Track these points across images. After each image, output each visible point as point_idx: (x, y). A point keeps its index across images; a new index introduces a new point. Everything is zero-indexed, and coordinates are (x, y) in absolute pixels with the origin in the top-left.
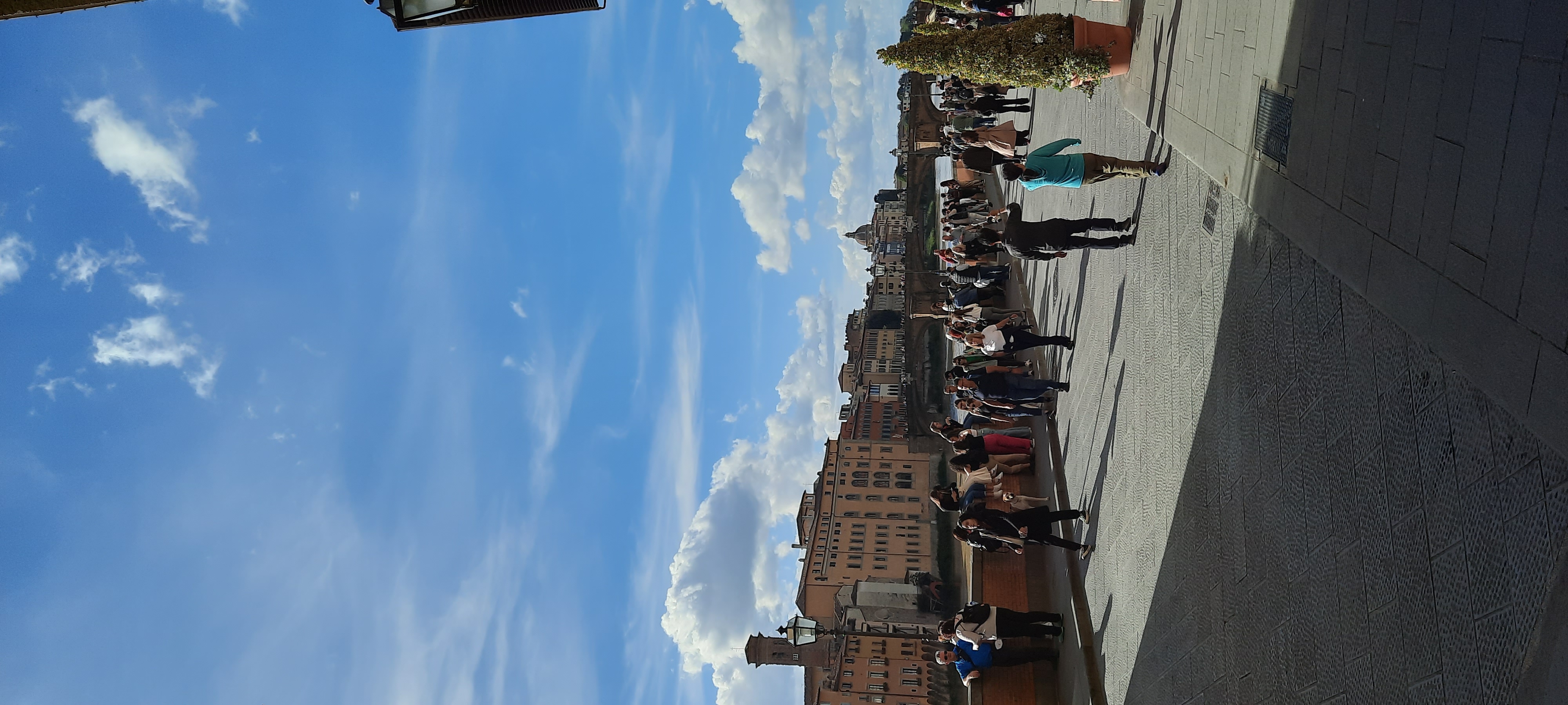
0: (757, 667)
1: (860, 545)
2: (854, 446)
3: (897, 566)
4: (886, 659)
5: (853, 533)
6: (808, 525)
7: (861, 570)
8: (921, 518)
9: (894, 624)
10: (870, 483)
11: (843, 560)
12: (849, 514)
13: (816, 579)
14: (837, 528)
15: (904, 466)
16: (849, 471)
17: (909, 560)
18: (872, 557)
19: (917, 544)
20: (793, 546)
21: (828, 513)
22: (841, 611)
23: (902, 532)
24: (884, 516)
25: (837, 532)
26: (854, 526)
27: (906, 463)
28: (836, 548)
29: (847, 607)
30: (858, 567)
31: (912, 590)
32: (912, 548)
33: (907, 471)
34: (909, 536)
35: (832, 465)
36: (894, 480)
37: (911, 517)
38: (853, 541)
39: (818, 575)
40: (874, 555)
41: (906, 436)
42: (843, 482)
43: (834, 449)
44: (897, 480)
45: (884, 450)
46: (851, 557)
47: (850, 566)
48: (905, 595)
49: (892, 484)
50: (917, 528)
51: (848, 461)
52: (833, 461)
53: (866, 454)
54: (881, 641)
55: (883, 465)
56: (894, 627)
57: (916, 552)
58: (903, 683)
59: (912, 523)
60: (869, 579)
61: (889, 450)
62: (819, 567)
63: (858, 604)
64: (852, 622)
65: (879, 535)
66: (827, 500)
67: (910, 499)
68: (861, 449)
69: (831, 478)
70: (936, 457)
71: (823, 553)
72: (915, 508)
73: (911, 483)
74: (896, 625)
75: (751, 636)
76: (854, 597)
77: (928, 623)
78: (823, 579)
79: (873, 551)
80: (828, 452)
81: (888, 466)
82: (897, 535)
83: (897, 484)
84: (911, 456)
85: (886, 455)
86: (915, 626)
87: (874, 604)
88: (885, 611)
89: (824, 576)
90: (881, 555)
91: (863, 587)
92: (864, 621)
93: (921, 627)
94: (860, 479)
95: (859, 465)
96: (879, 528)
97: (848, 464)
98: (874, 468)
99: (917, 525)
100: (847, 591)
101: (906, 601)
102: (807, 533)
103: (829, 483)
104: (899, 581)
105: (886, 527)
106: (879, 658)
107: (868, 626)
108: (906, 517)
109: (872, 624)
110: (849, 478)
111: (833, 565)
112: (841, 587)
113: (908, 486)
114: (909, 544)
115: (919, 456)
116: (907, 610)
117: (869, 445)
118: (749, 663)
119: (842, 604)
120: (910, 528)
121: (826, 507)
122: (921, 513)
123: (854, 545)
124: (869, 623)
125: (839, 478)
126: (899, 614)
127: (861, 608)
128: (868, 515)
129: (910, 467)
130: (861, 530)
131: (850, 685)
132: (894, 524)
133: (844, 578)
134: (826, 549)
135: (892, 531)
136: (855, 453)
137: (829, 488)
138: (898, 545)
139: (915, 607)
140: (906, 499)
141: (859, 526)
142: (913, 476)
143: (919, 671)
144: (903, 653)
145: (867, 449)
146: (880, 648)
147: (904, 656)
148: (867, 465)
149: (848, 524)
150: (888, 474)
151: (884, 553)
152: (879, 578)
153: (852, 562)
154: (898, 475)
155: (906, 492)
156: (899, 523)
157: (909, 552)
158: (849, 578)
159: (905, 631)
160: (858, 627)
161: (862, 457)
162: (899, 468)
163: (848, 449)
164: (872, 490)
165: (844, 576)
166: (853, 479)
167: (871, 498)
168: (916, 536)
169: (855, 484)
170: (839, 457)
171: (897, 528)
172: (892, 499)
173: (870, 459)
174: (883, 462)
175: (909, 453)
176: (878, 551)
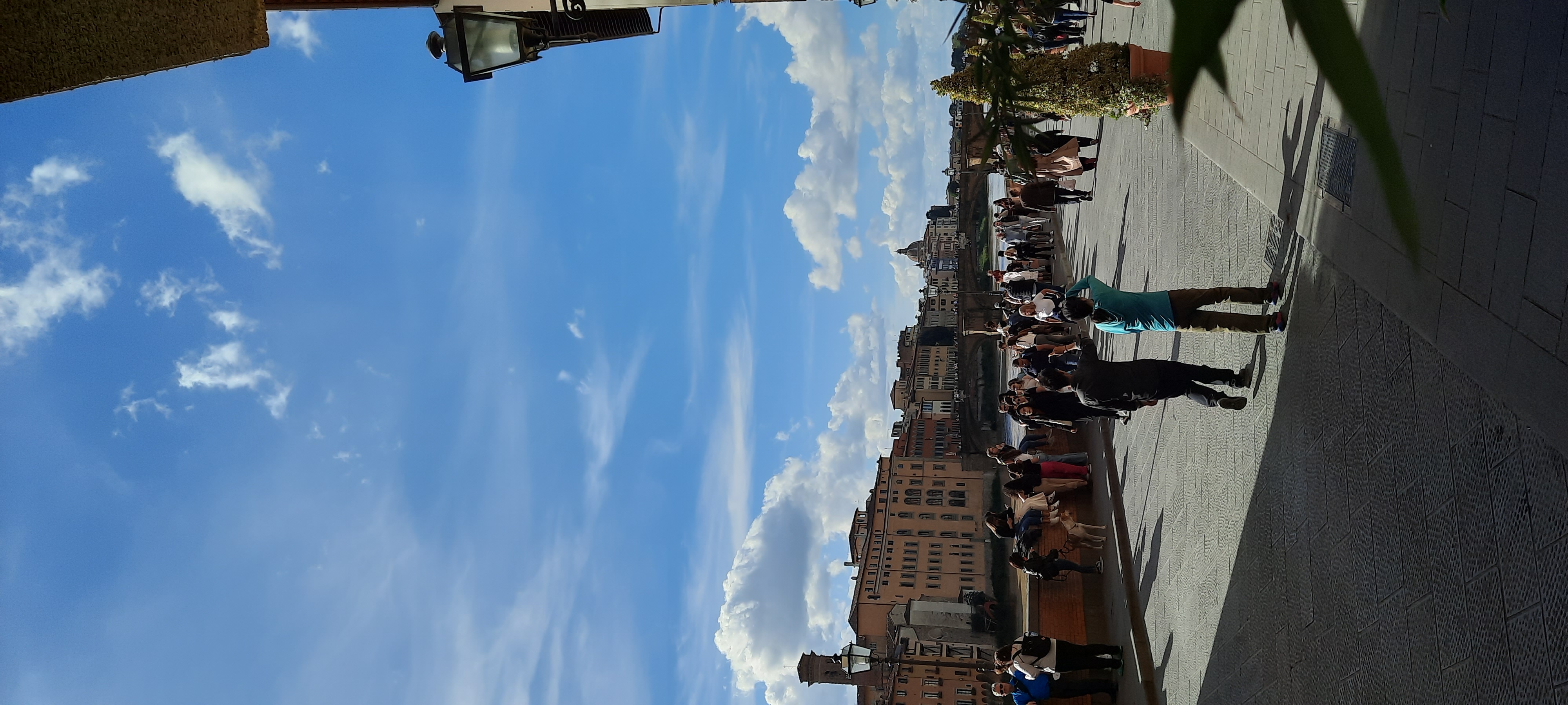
0: (809, 685)
1: (913, 563)
2: (907, 463)
3: (951, 585)
4: (940, 679)
5: (906, 552)
6: (860, 543)
7: (914, 589)
8: (975, 537)
9: (948, 644)
10: (923, 501)
11: (895, 578)
12: (902, 533)
13: (869, 597)
14: (890, 547)
15: (958, 484)
16: (902, 489)
17: (963, 579)
18: (925, 576)
19: (971, 563)
20: (846, 564)
21: (880, 531)
22: (894, 630)
23: (956, 550)
24: (937, 534)
25: (890, 551)
26: (907, 544)
27: (960, 481)
28: (888, 566)
29: (900, 626)
30: (912, 585)
31: (966, 609)
32: (966, 567)
33: (960, 489)
34: (963, 554)
35: (885, 482)
36: (947, 498)
37: (964, 535)
38: (906, 559)
39: (871, 593)
40: (927, 573)
41: (959, 453)
42: (895, 500)
43: (886, 466)
44: (950, 498)
45: (936, 468)
46: (903, 576)
47: (903, 585)
48: (958, 614)
49: (945, 502)
50: (971, 547)
51: (901, 478)
52: (886, 479)
53: (919, 472)
55: (936, 484)
56: (948, 647)
57: (970, 570)
58: (957, 704)
59: (966, 542)
60: (923, 598)
61: (943, 468)
62: (871, 586)
63: (911, 623)
64: (905, 641)
65: (932, 553)
66: (879, 518)
67: (965, 518)
68: (913, 467)
69: (884, 496)
70: (990, 475)
71: (876, 571)
72: (969, 526)
73: (964, 501)
74: (950, 644)
75: (803, 654)
76: (907, 616)
77: (982, 643)
78: (875, 598)
79: (926, 569)
80: (881, 470)
81: (941, 483)
82: (950, 554)
83: (950, 502)
84: (965, 474)
85: (939, 473)
86: (969, 646)
87: (926, 624)
88: (939, 630)
89: (876, 595)
90: (934, 573)
91: (916, 606)
92: (917, 641)
93: (975, 646)
94: (912, 497)
95: (912, 482)
96: (932, 546)
97: (900, 482)
98: (928, 486)
99: (970, 544)
100: (900, 609)
101: (959, 621)
102: (860, 551)
103: (881, 501)
104: (952, 600)
105: (939, 546)
106: (932, 677)
107: (922, 645)
108: (959, 535)
109: (925, 643)
110: (902, 496)
111: (885, 583)
112: (894, 605)
113: (962, 504)
114: (963, 563)
115: (973, 474)
116: (961, 630)
117: (921, 463)
118: (801, 681)
119: (895, 623)
120: (963, 546)
121: (878, 525)
122: (975, 532)
123: (907, 563)
124: (922, 642)
125: (891, 496)
126: (953, 633)
127: (915, 627)
128: (920, 533)
129: (963, 485)
130: (914, 548)
132: (947, 542)
133: (896, 596)
134: (878, 567)
135: (946, 549)
136: (907, 471)
137: (881, 507)
138: (951, 564)
139: (969, 627)
140: (960, 518)
141: (912, 544)
142: (966, 494)
143: (974, 692)
144: (957, 673)
145: (920, 467)
147: (957, 677)
148: (920, 482)
149: (900, 543)
150: (941, 492)
151: (937, 571)
152: (932, 597)
153: (905, 580)
154: (951, 493)
155: (960, 511)
156: (952, 541)
157: (962, 570)
158: (902, 597)
159: (959, 651)
160: (911, 646)
161: (914, 474)
162: (951, 486)
163: (901, 466)
164: (925, 508)
165: (897, 595)
166: (907, 497)
167: (924, 516)
168: (970, 555)
169: (907, 502)
170: (892, 475)
171: (951, 546)
172: (945, 517)
173: (923, 477)
174: (936, 479)
175: (962, 470)
176: (931, 569)
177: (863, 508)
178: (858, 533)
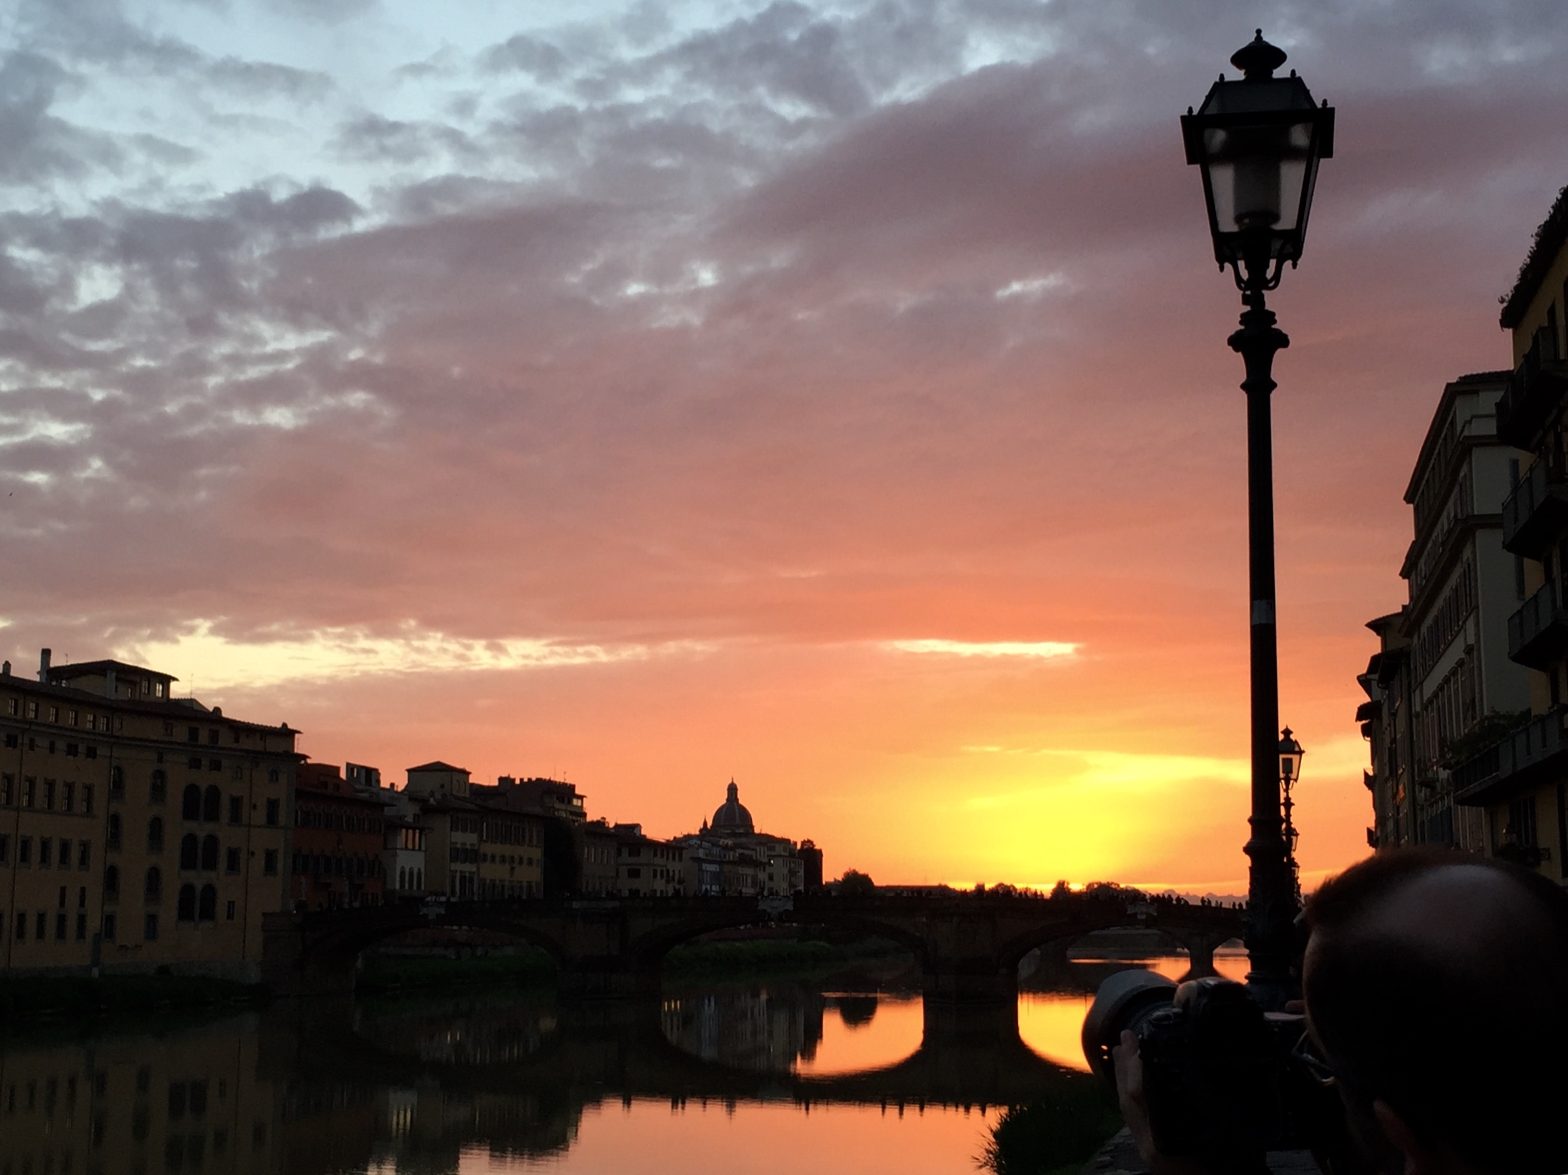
1: (40, 801)
2: (282, 792)
5: (70, 787)
6: (95, 685)
8: (104, 945)
10: (192, 826)
11: (3, 762)
12: (117, 780)
14: (84, 751)
15: (231, 904)
16: (221, 778)
19: (40, 935)
20: (47, 653)
21: (122, 728)
23: (72, 899)
24: (113, 859)
25: (73, 750)
26: (89, 789)
27: (238, 907)
32: (31, 925)
33: (221, 909)
34: (62, 919)
35: (237, 741)
37: (109, 920)
38: (51, 785)
40: (13, 835)
41: (303, 906)
42: (195, 764)
43: (274, 746)
44: (199, 886)
45: (270, 856)
46: (8, 780)
49: (190, 876)
50: (80, 935)
51: (246, 775)
53: (260, 816)
55: (233, 855)
57: (21, 934)
59: (94, 924)
61: (270, 870)
65: (66, 847)
66: (153, 730)
67: (152, 919)
68: (273, 805)
69: (204, 737)
70: (252, 976)
71: (20, 715)
72: (130, 930)
73: (193, 918)
79: (24, 831)
80: (265, 733)
81: (233, 864)
82: (63, 889)
83: (190, 887)
84: (255, 920)
85: (259, 862)
90: (14, 851)
94: (203, 802)
95: (236, 802)
97: (237, 775)
98: (227, 837)
99: (89, 938)
102: (76, 685)
103: (194, 734)
105: (84, 860)
108: (109, 909)
110: (204, 779)
113: (184, 913)
114: (41, 917)
115: (255, 940)
117: (282, 819)
120: (82, 919)
122: (117, 945)
123: (41, 789)
125: (205, 755)
128: (115, 821)
129: (230, 916)
130: (80, 806)
132: (93, 881)
134: (30, 723)
135: (74, 879)
136: (263, 794)
137: (181, 733)
138: (39, 891)
140: (152, 910)
141: (89, 800)
142: (208, 924)
145: (272, 819)
148: (235, 818)
149: (94, 774)
150: (211, 865)
151: (19, 857)
154: (210, 890)
155: (168, 909)
156: (95, 893)
157: (22, 917)
161: (255, 807)
162: (227, 891)
163: (274, 776)
164: (175, 831)
166: (203, 788)
167: (156, 828)
168: (61, 933)
169: (191, 791)
170: (255, 757)
171: (83, 890)
172: (154, 876)
173: (249, 826)
174: (243, 856)
175: (264, 914)
176: (26, 845)
178: (117, 679)
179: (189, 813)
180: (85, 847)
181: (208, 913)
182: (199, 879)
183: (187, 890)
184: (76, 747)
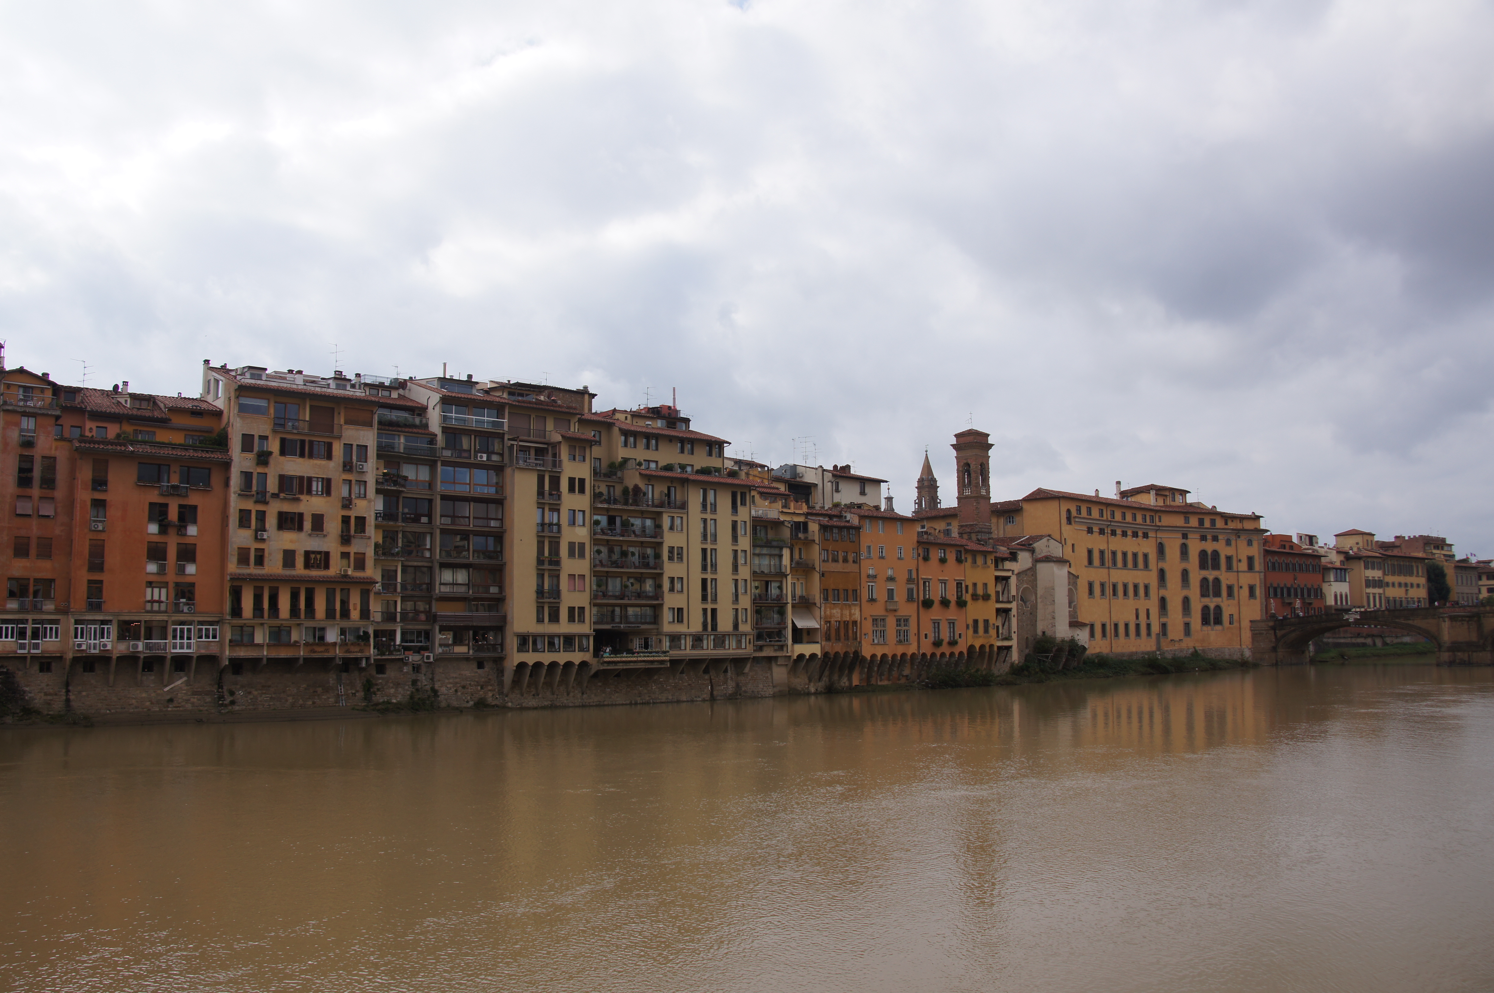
0: (953, 444)
1: (1120, 563)
2: (1255, 550)
3: (1094, 611)
5: (1135, 555)
6: (1144, 499)
7: (1086, 566)
8: (1162, 639)
9: (1015, 609)
10: (1205, 573)
11: (1098, 543)
12: (1161, 549)
13: (1069, 511)
14: (1141, 535)
15: (1231, 616)
16: (1219, 546)
17: (1104, 626)
18: (1105, 579)
19: (1127, 634)
21: (1160, 521)
22: (1028, 546)
23: (1142, 615)
24: (1163, 592)
25: (1135, 534)
26: (1146, 556)
27: (1235, 617)
28: (1114, 533)
29: (1033, 551)
30: (1090, 562)
31: (1062, 631)
32: (1121, 629)
33: (1225, 618)
34: (1138, 626)
35: (1226, 524)
37: (1164, 626)
38: (1125, 554)
39: (1074, 513)
40: (1107, 582)
41: (1273, 616)
42: (1203, 538)
43: (1249, 525)
44: (1212, 606)
45: (1252, 589)
46: (1102, 553)
47: (1090, 552)
49: (1206, 601)
50: (1149, 634)
51: (1233, 543)
52: (1232, 525)
53: (1243, 566)
54: (989, 592)
55: (1230, 588)
56: (1011, 609)
57: (1116, 634)
58: (934, 623)
59: (1156, 628)
60: (1073, 578)
61: (1252, 596)
62: (1085, 513)
63: (1039, 564)
64: (1013, 557)
65: (1136, 587)
66: (1179, 521)
67: (1187, 625)
68: (1250, 559)
69: (1207, 524)
70: (1247, 656)
71: (1105, 518)
72: (1176, 631)
73: (1210, 624)
74: (1014, 612)
75: (988, 435)
76: (1048, 559)
77: (1020, 651)
78: (1069, 519)
79: (1113, 580)
80: (1242, 518)
81: (1230, 594)
82: (1137, 610)
83: (1207, 606)
84: (1246, 624)
85: (1245, 592)
86: (1014, 636)
87: (1040, 584)
88: (1031, 598)
89: (1072, 520)
90: (1109, 590)
91: (1062, 570)
92: (1016, 572)
93: (1014, 643)
94: (1210, 559)
95: (1229, 559)
97: (1228, 543)
98: (1226, 578)
99: (1153, 636)
100: (1056, 550)
101: (1046, 623)
102: (1136, 498)
103: (1201, 522)
104: (1073, 614)
105: (1147, 594)
106: (967, 592)
107: (1009, 577)
108: (1163, 620)
109: (1013, 581)
110: (1209, 546)
111: (1090, 531)
112: (1061, 543)
113: (1205, 621)
114: (1127, 625)
115: (1247, 635)
116: (1034, 625)
117: (1257, 569)
118: (956, 436)
119: (1037, 545)
120: (1149, 626)
121: (1167, 520)
122: (1169, 639)
123: (1119, 557)
124: (1015, 577)
125: (1209, 533)
126: (1030, 616)
127: (1033, 568)
128: (1162, 571)
129: (1231, 622)
130: (1141, 564)
131: (926, 559)
132: (1153, 605)
133: (1073, 545)
134: (1111, 521)
135: (1143, 604)
136: (1245, 552)
137: (1194, 522)
138: (1124, 611)
139: (1039, 635)
140: (1187, 620)
141: (1146, 561)
142: (1219, 627)
143: (953, 643)
144: (976, 622)
145: (1251, 567)
146: (980, 591)
147: (970, 622)
148: (1229, 568)
149: (1148, 547)
150: (1217, 594)
151: (1111, 593)
152: (1076, 589)
153: (1096, 555)
154: (1218, 608)
155: (1196, 619)
156: (1154, 611)
157: (1116, 625)
158: (1073, 551)
159: (1007, 623)
160: (1008, 565)
161: (1240, 561)
162: (1228, 608)
163: (1250, 543)
164: (1196, 576)
165: (1075, 546)
166: (1209, 552)
167: (1185, 574)
168: (1138, 633)
169: (1203, 554)
170: (1238, 533)
171: (1148, 610)
172: (1186, 601)
173: (1238, 572)
174: (1236, 589)
175: (1251, 621)
176: (1114, 586)
177: (1190, 499)
178: (1157, 494)
179: (1203, 566)
180: (1146, 587)
181: (1218, 621)
182: (1212, 602)
183: (1205, 609)
184: (1137, 533)
